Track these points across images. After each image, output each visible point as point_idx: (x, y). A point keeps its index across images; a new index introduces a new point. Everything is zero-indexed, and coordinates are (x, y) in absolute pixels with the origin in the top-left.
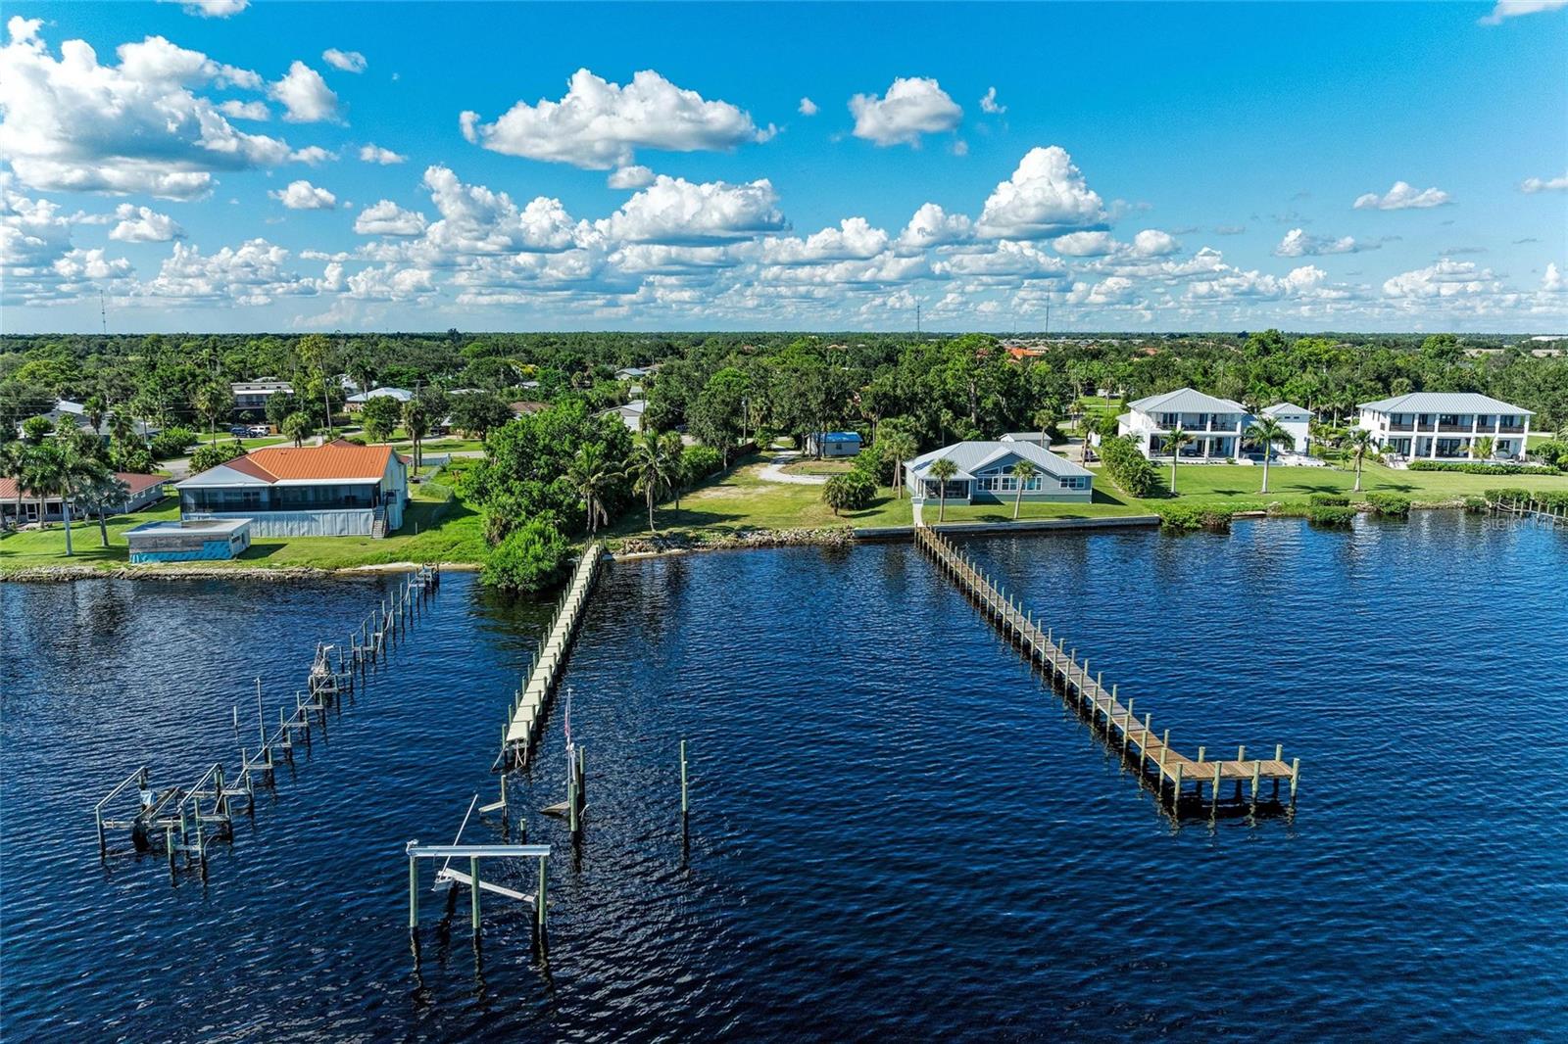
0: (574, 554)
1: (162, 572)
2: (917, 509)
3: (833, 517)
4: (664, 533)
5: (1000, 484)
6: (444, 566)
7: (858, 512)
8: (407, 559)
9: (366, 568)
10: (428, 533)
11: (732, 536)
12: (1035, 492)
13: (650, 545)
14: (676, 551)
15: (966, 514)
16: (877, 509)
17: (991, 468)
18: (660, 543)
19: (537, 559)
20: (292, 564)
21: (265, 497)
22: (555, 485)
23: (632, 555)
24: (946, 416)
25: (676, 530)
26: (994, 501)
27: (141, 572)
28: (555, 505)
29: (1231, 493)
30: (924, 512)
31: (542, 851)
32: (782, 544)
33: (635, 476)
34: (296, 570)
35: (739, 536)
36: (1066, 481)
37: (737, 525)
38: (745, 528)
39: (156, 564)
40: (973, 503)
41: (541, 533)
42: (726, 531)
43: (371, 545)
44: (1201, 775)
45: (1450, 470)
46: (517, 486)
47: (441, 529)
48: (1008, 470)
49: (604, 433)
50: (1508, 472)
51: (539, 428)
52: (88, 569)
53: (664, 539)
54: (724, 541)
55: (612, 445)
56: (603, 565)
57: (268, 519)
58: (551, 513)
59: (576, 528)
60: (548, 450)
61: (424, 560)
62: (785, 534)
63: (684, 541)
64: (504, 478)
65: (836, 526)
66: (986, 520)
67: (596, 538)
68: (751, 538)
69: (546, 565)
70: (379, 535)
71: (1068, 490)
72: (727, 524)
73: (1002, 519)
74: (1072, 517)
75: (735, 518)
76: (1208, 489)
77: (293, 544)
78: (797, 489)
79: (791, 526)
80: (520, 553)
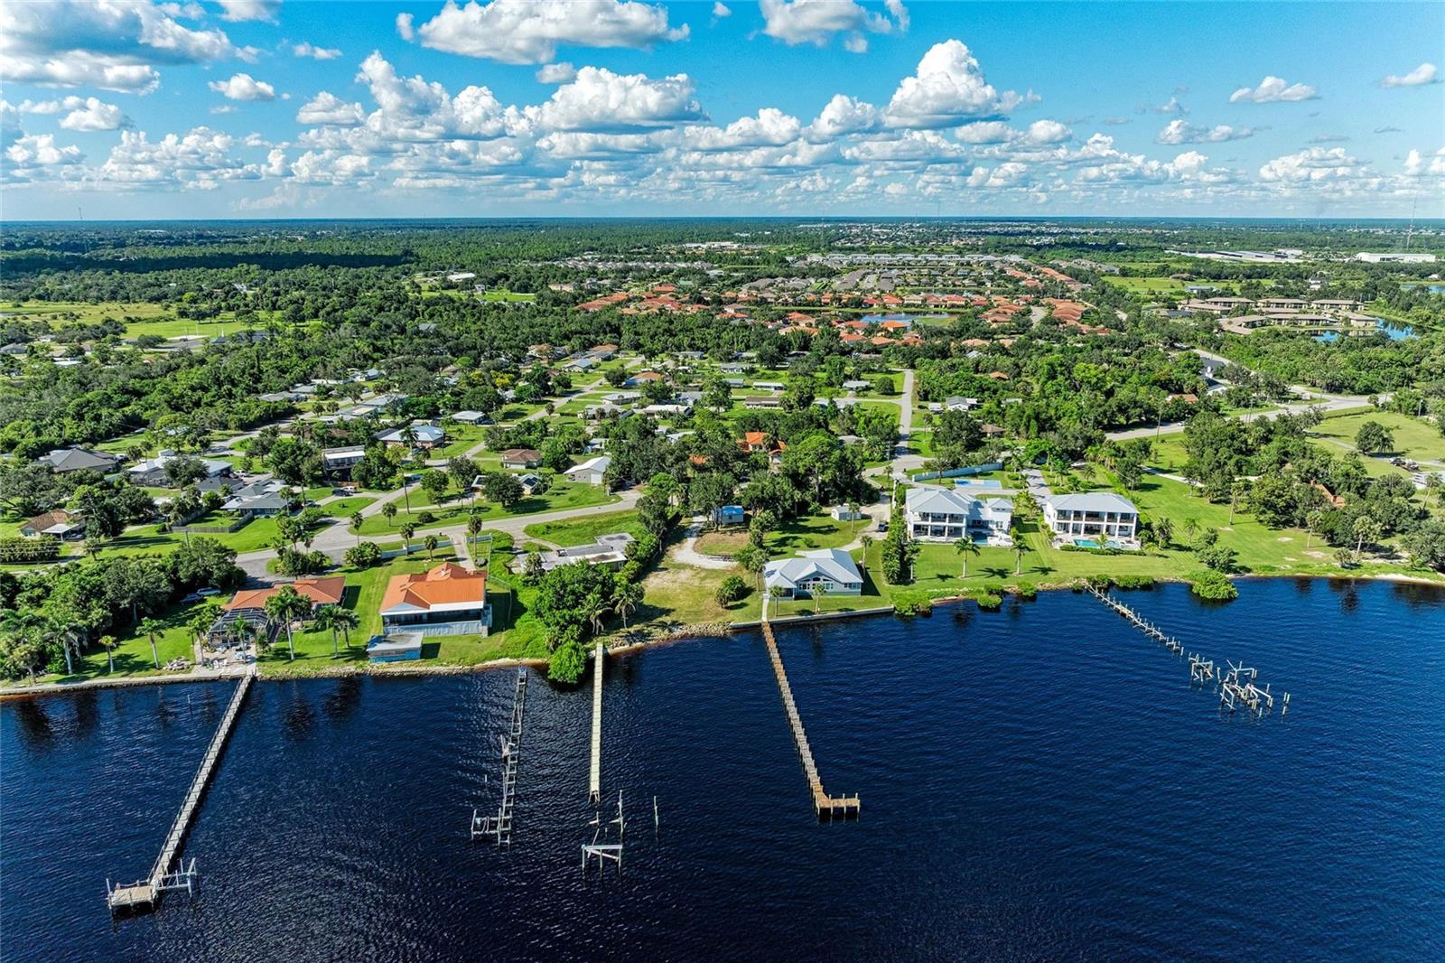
0: (588, 651)
1: (390, 670)
2: (766, 602)
3: (720, 609)
4: (632, 630)
5: (811, 586)
6: (527, 660)
7: (735, 603)
8: (506, 656)
9: (489, 663)
10: (509, 631)
11: (666, 632)
12: (830, 590)
13: (625, 641)
14: (638, 644)
15: (791, 611)
16: (745, 601)
17: (807, 579)
18: (631, 638)
19: (576, 667)
20: (452, 663)
21: (425, 617)
22: (576, 612)
23: (617, 649)
24: (798, 495)
25: (636, 627)
26: (808, 597)
27: (380, 671)
28: (577, 622)
29: (943, 578)
30: (769, 606)
31: (620, 847)
32: (693, 635)
33: (616, 603)
34: (455, 668)
35: (671, 631)
36: (846, 584)
37: (668, 619)
38: (674, 624)
39: (385, 664)
40: (796, 598)
41: (574, 648)
42: (663, 626)
43: (483, 643)
44: (827, 806)
45: (1083, 550)
46: (557, 613)
47: (514, 627)
48: (815, 580)
49: (600, 578)
50: (1115, 554)
51: (567, 578)
52: (351, 668)
53: (632, 635)
54: (663, 636)
55: (603, 584)
56: (608, 659)
57: (427, 628)
58: (575, 627)
59: (587, 634)
60: (573, 592)
61: (515, 657)
62: (695, 628)
63: (641, 636)
64: (550, 608)
65: (720, 619)
66: (801, 615)
67: (599, 635)
68: (678, 632)
69: (581, 670)
70: (485, 634)
71: (848, 589)
72: (664, 619)
73: (810, 613)
74: (847, 610)
75: (667, 612)
76: (932, 574)
77: (444, 643)
78: (703, 574)
79: (698, 620)
80: (567, 664)
